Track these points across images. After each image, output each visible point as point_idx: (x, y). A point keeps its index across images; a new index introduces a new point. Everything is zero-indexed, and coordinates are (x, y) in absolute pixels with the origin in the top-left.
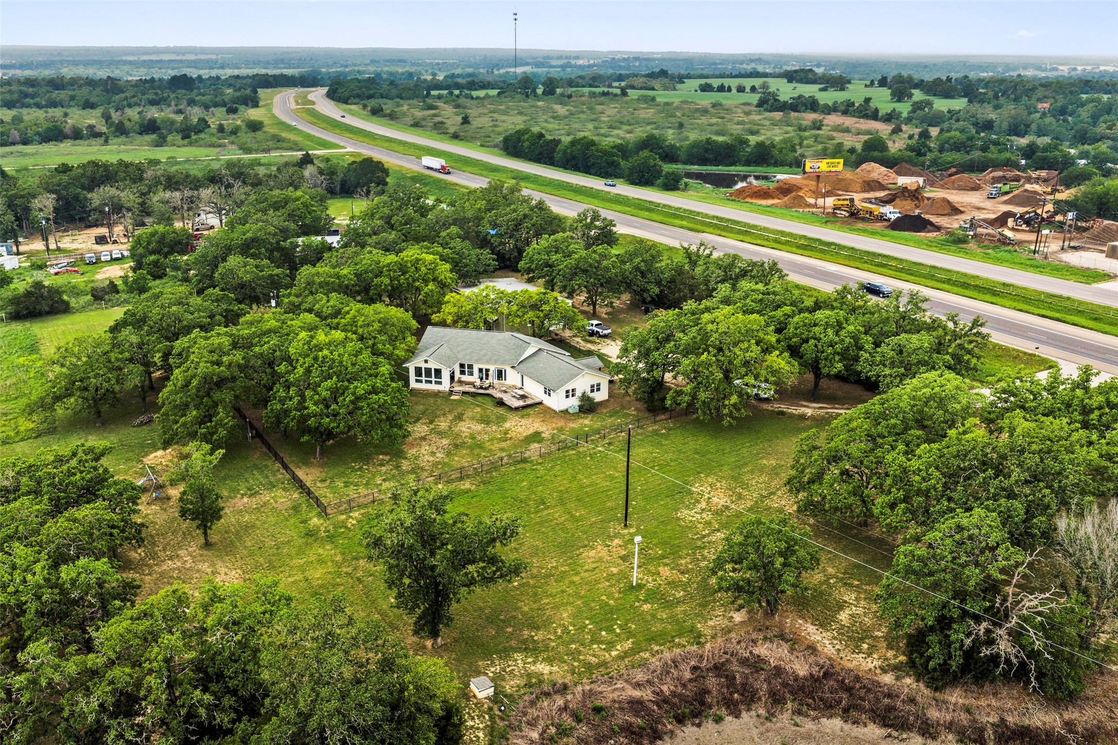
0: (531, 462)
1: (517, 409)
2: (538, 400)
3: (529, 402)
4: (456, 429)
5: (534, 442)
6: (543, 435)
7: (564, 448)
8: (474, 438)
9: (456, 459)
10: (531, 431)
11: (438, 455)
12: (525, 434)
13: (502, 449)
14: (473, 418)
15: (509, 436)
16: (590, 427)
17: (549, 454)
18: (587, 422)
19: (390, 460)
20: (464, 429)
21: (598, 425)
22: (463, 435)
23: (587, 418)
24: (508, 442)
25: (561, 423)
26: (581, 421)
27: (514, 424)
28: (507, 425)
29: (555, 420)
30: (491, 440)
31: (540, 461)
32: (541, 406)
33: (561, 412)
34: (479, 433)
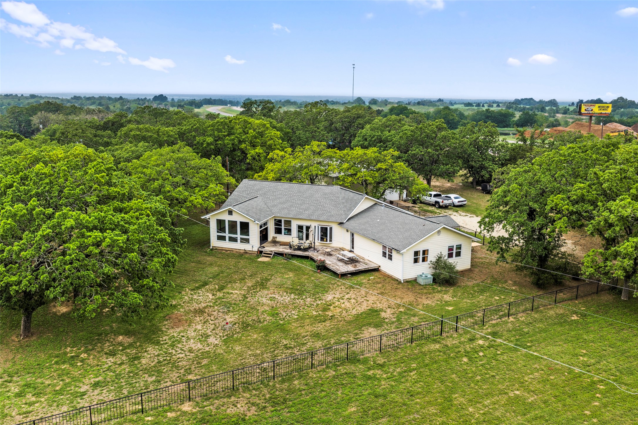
0: (365, 361)
1: (344, 275)
2: (372, 266)
3: (361, 267)
4: (252, 301)
5: (369, 324)
6: (383, 315)
7: (421, 338)
8: (275, 315)
9: (238, 348)
10: (364, 307)
11: (212, 340)
12: (354, 312)
13: (317, 336)
14: (280, 286)
15: (330, 314)
16: (455, 304)
17: (396, 347)
18: (447, 297)
19: (131, 345)
20: (264, 300)
21: (466, 303)
22: (261, 309)
23: (446, 292)
24: (328, 323)
25: (409, 297)
26: (438, 296)
27: (338, 296)
28: (329, 297)
29: (399, 293)
30: (301, 318)
31: (381, 360)
32: (377, 274)
33: (407, 282)
34: (285, 307)
